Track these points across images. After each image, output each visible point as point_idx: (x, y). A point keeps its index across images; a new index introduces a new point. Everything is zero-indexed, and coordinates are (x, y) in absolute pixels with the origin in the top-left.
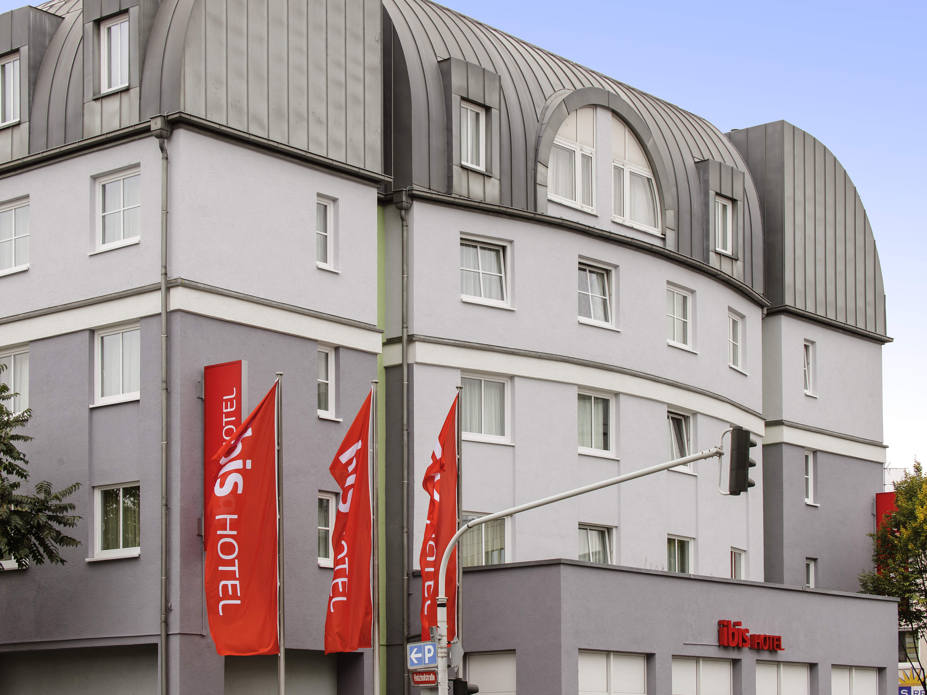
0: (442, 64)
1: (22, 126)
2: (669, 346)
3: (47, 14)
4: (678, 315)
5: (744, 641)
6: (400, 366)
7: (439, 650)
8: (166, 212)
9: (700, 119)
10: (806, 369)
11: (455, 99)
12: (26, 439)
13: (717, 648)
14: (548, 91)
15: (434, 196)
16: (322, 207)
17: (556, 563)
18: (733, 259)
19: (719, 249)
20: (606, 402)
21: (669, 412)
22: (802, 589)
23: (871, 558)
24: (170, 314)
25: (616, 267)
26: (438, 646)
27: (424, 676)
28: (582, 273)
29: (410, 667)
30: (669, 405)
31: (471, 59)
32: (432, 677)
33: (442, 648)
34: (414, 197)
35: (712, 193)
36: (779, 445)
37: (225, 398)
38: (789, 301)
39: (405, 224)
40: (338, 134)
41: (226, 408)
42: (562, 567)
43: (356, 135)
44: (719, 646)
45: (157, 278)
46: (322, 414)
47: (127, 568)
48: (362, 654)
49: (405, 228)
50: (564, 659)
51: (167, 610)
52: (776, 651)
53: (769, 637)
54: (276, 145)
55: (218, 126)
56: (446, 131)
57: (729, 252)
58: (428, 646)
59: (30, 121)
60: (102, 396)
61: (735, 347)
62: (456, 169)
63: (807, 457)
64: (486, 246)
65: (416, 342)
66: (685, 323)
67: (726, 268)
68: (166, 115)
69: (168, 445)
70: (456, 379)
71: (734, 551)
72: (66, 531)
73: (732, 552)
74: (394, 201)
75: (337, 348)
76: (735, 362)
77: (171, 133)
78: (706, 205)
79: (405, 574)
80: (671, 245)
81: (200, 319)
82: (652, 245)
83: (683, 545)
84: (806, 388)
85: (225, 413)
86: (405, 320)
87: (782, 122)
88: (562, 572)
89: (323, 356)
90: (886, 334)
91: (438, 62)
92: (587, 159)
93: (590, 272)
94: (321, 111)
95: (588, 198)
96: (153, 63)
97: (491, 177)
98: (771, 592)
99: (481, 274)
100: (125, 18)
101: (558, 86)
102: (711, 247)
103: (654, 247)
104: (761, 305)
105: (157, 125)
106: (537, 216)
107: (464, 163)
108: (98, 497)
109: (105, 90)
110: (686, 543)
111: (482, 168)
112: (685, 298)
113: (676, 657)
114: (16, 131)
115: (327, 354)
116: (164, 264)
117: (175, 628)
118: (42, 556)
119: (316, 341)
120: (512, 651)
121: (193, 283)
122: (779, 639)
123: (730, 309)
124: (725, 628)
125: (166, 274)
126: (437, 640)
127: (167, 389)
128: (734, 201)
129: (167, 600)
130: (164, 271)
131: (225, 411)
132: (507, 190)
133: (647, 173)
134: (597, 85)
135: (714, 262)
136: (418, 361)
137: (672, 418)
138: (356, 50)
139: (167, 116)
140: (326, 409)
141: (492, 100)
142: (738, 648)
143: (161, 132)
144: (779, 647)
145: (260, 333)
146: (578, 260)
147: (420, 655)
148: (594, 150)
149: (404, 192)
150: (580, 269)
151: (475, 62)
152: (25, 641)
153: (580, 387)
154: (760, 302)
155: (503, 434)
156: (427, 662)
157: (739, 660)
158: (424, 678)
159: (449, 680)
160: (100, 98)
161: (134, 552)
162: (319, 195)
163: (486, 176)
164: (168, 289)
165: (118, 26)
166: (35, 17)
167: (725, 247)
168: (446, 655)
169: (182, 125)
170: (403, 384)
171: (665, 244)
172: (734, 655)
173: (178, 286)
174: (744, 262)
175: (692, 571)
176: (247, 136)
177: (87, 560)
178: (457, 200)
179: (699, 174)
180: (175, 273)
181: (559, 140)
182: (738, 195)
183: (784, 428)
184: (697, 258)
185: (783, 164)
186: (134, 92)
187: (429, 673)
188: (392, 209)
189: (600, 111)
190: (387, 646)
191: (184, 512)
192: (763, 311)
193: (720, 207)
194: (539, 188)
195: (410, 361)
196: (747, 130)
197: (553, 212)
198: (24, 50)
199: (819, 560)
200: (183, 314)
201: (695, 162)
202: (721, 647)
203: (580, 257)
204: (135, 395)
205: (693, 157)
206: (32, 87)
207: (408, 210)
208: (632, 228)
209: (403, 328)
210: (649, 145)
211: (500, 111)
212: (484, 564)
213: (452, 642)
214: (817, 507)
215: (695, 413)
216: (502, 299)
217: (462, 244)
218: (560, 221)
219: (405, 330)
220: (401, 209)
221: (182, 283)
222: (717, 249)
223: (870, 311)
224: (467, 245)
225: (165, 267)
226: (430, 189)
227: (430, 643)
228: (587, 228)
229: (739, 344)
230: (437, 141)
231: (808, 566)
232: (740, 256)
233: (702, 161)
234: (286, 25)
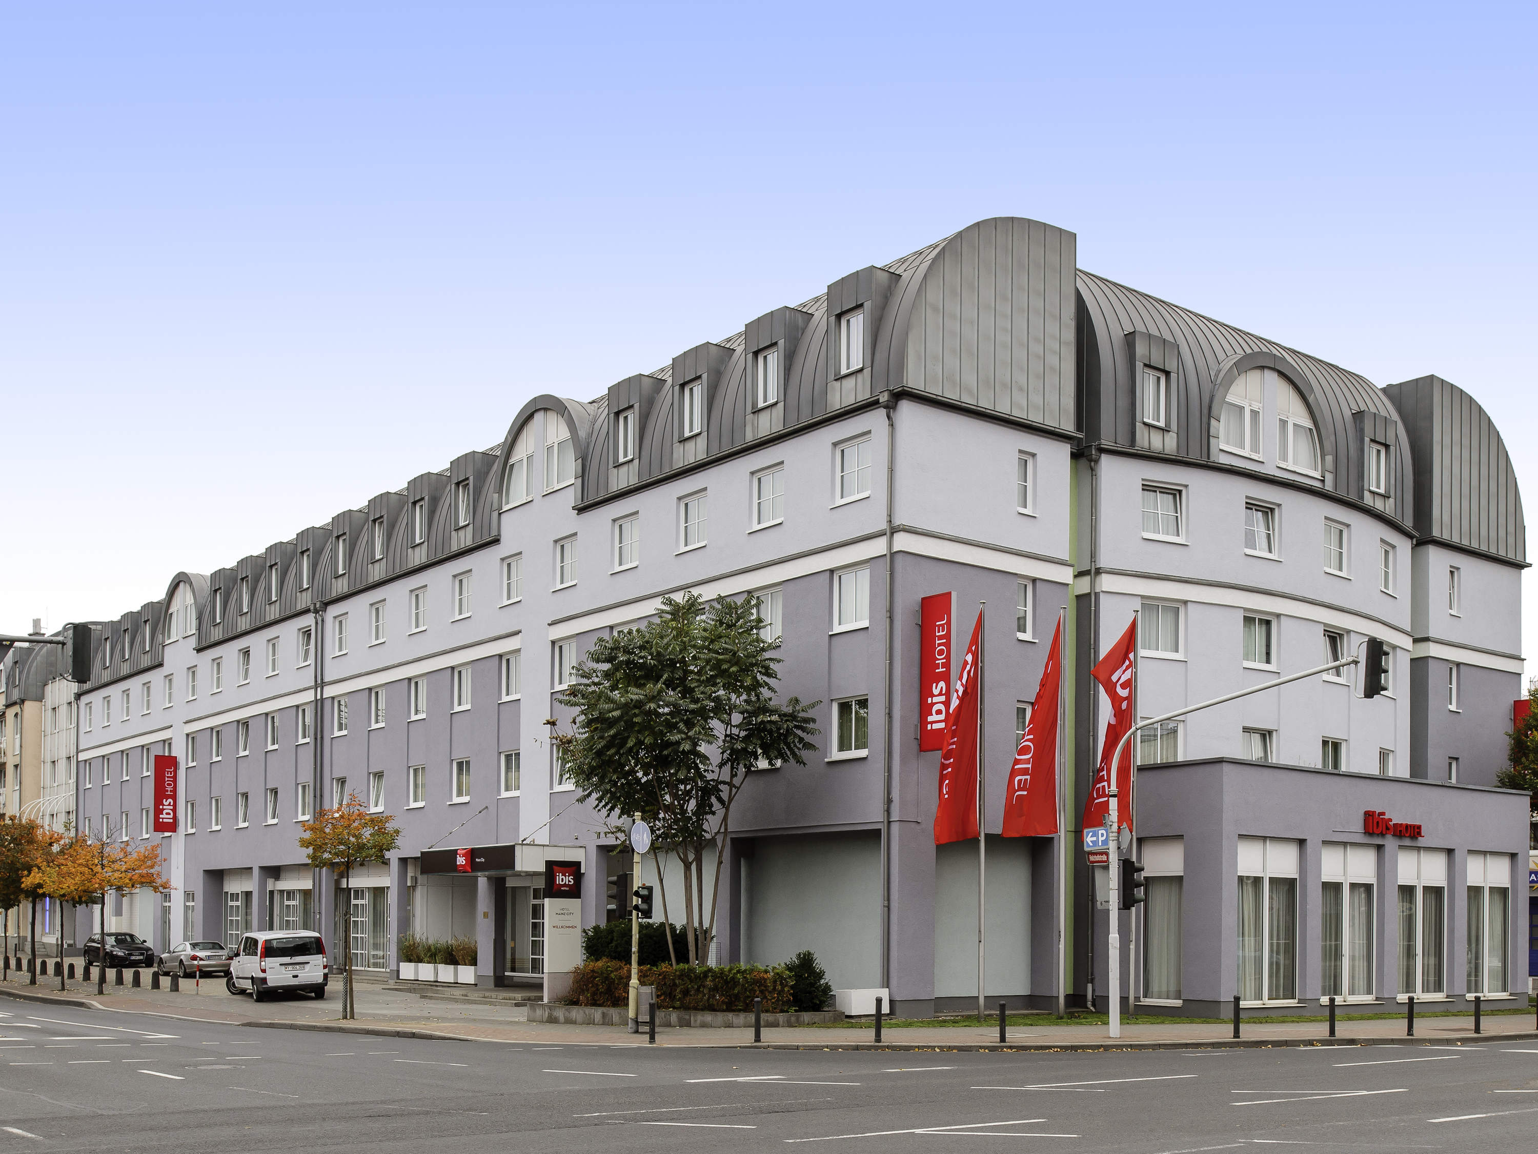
0: (1127, 336)
1: (778, 404)
2: (1326, 573)
3: (800, 312)
4: (1334, 547)
5: (1388, 828)
6: (1089, 594)
7: (1111, 835)
8: (891, 470)
9: (1357, 376)
10: (1451, 592)
11: (1139, 365)
12: (779, 661)
13: (1363, 835)
14: (1221, 356)
15: (1119, 449)
16: (1023, 461)
17: (1220, 761)
18: (1385, 497)
19: (1373, 489)
20: (1268, 623)
21: (1325, 630)
22: (1441, 784)
23: (1507, 757)
24: (893, 555)
25: (1279, 505)
26: (1109, 831)
27: (1098, 856)
28: (1249, 511)
29: (1086, 849)
30: (1325, 625)
31: (1154, 331)
32: (1104, 858)
33: (1112, 832)
34: (1102, 450)
35: (1367, 440)
36: (1425, 659)
37: (937, 623)
38: (1436, 533)
39: (1094, 474)
40: (1037, 399)
41: (939, 632)
42: (1224, 763)
43: (1053, 398)
44: (1365, 833)
45: (883, 525)
46: (1021, 636)
47: (856, 766)
48: (1053, 838)
49: (1094, 477)
50: (1225, 842)
51: (889, 801)
52: (1417, 838)
53: (1411, 826)
54: (984, 410)
55: (935, 397)
56: (1131, 394)
57: (1382, 491)
58: (1102, 831)
59: (785, 401)
60: (840, 624)
61: (1386, 573)
62: (1139, 425)
63: (1451, 669)
64: (1164, 491)
65: (1103, 574)
66: (1341, 553)
67: (1379, 505)
68: (891, 389)
69: (891, 664)
70: (1137, 604)
71: (1382, 751)
72: (808, 738)
73: (1380, 752)
74: (1085, 455)
75: (1034, 580)
76: (1386, 587)
77: (896, 404)
78: (1362, 450)
79: (1091, 771)
80: (1329, 486)
81: (919, 559)
82: (1312, 486)
83: (1336, 746)
84: (1451, 608)
85: (937, 636)
86: (1093, 555)
87: (1432, 377)
88: (1224, 768)
89: (1023, 587)
90: (1525, 560)
91: (1125, 335)
92: (1255, 414)
93: (1256, 510)
94: (1022, 380)
95: (1255, 448)
96: (882, 346)
97: (1169, 431)
98: (1413, 786)
99: (1160, 515)
100: (860, 311)
101: (1230, 352)
102: (1366, 487)
103: (1313, 487)
104: (1410, 536)
105: (884, 398)
106: (1209, 463)
107: (1145, 420)
108: (835, 708)
109: (844, 371)
110: (1339, 744)
111: (1162, 424)
112: (1341, 531)
113: (1325, 843)
114: (774, 410)
115: (1026, 585)
116: (889, 514)
117: (895, 816)
118: (788, 757)
119: (1016, 574)
120: (1180, 837)
121: (913, 529)
122: (1419, 827)
123: (1382, 540)
124: (1371, 818)
125: (891, 521)
126: (1108, 826)
127: (890, 617)
128: (1387, 447)
129: (889, 793)
130: (889, 519)
131: (937, 634)
132: (1183, 443)
133: (1308, 424)
134: (1265, 349)
135: (1368, 500)
136: (1103, 590)
137: (1328, 636)
138: (1053, 328)
139: (893, 390)
140: (1025, 632)
141: (1171, 365)
142: (1382, 835)
143: (888, 403)
144: (1419, 834)
145: (969, 568)
146: (1245, 500)
147: (1094, 839)
148: (1261, 405)
149: (1093, 447)
150: (1247, 508)
151: (1157, 334)
152: (778, 827)
153: (1245, 609)
154: (1410, 534)
155: (1177, 651)
156: (1100, 844)
157: (1383, 845)
158: (1098, 858)
159: (1119, 860)
160: (840, 378)
161: (863, 753)
162: (1020, 451)
163: (1164, 430)
164: (892, 534)
165: (855, 318)
166: (791, 314)
167: (1378, 487)
168: (1116, 838)
169: (905, 396)
170: (1091, 610)
171: (1324, 486)
172: (1379, 841)
173: (900, 531)
174: (1395, 499)
175: (1344, 768)
176: (960, 403)
177: (826, 760)
178: (1139, 452)
179: (1355, 423)
180: (897, 522)
181: (1230, 398)
182: (1391, 441)
183: (1431, 644)
184: (1353, 497)
185: (1432, 413)
186: (867, 371)
187: (1101, 854)
188: (1083, 462)
189: (1266, 371)
190: (1075, 832)
191: (903, 718)
192: (1412, 542)
193: (1375, 452)
194: (1211, 438)
195: (1097, 591)
196: (1401, 384)
197: (1224, 460)
198: (781, 342)
199: (1460, 759)
200: (904, 554)
201: (1352, 414)
202: (1367, 834)
203: (1247, 497)
204: (865, 624)
205: (1351, 409)
206: (787, 372)
207: (1097, 461)
208: (1295, 472)
209: (1091, 562)
210: (1311, 399)
211: (1178, 374)
212: (1159, 762)
213: (1121, 827)
214: (1459, 712)
215: (1349, 632)
216: (1178, 535)
217: (1143, 490)
218: (1230, 467)
219: (1093, 563)
220: (1090, 460)
221: (904, 529)
222: (1371, 488)
223: (1511, 540)
224: (1147, 490)
225: (890, 516)
226: (1116, 443)
227: (1102, 828)
228: (1253, 472)
229: (1390, 571)
230: (1123, 402)
231: (1450, 764)
232: (1392, 494)
233: (1358, 412)
234: (994, 309)
